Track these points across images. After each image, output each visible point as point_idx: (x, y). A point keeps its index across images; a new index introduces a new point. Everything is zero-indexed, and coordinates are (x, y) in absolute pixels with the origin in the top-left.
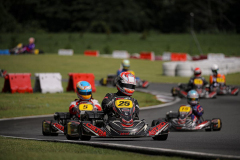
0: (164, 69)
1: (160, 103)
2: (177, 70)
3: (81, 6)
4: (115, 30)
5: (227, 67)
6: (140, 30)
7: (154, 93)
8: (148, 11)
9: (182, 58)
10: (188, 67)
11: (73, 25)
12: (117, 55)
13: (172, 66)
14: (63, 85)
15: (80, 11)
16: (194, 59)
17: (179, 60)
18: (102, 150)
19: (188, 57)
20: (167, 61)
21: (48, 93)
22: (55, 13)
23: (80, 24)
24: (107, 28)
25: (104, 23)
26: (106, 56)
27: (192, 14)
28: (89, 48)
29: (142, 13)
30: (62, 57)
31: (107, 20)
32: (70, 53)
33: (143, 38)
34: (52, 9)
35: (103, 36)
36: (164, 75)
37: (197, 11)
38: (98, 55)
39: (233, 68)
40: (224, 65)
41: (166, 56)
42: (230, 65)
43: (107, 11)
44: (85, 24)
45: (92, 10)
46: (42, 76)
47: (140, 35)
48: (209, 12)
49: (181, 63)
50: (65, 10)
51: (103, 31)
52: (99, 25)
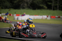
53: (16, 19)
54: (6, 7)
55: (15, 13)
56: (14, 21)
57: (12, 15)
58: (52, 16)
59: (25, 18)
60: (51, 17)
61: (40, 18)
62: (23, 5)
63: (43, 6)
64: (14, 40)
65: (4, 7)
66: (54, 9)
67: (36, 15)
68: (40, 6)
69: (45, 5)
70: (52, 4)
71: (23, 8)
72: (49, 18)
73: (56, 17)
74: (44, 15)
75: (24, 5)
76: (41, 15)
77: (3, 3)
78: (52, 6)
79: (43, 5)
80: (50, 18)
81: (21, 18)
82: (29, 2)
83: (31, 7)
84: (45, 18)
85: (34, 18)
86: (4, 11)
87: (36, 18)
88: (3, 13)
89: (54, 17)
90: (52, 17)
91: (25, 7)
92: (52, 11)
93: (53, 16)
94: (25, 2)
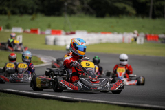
0: (46, 40)
1: (42, 63)
2: (55, 41)
4: (14, 13)
6: (31, 14)
7: (39, 56)
9: (58, 33)
12: (14, 30)
13: (51, 38)
16: (67, 34)
19: (63, 32)
20: (49, 35)
24: (9, 11)
25: (6, 8)
26: (7, 31)
27: (66, 4)
31: (8, 6)
33: (33, 19)
35: (6, 17)
36: (46, 44)
38: (2, 30)
39: (93, 40)
41: (48, 32)
42: (91, 38)
47: (30, 17)
48: (78, 3)
51: (6, 14)
52: (3, 10)
53: (51, 43)
54: (25, 11)
55: (49, 27)
56: (44, 48)
57: (39, 31)
58: (148, 34)
60: (146, 37)
61: (117, 41)
62: (71, 4)
63: (125, 8)
64: (46, 100)
65: (17, 11)
66: (154, 17)
67: (104, 32)
68: (117, 8)
69: (129, 5)
70: (150, 2)
71: (71, 13)
72: (141, 40)
73: (159, 38)
74: (127, 31)
75: (74, 6)
76: (118, 33)
78: (149, 7)
79: (126, 3)
80: (143, 39)
81: (65, 41)
83: (91, 10)
84: (129, 39)
85: (100, 40)
86: (18, 21)
87: (104, 41)
88: (15, 26)
89: (156, 38)
90: (150, 36)
91: (75, 8)
92: (148, 22)
93: (153, 35)
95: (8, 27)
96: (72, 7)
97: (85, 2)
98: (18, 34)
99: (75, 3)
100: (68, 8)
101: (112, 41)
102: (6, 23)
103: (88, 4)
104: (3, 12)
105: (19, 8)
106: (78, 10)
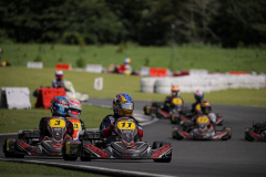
0: (142, 86)
2: (155, 87)
3: (53, 15)
4: (89, 42)
5: (210, 85)
6: (117, 42)
8: (126, 21)
9: (161, 73)
10: (168, 84)
11: (44, 36)
12: (90, 69)
13: (150, 81)
14: (31, 101)
15: (51, 20)
16: (175, 75)
17: (158, 76)
18: (72, 172)
19: (169, 72)
20: (145, 76)
21: (15, 109)
22: (24, 22)
23: (50, 34)
24: (81, 38)
25: (77, 34)
26: (79, 70)
27: (173, 26)
28: (60, 60)
29: (120, 24)
30: (31, 70)
31: (81, 31)
32: (40, 65)
33: (120, 51)
34: (20, 18)
35: (75, 48)
36: (141, 91)
37: (179, 22)
38: (71, 69)
39: (217, 85)
40: (207, 82)
41: (145, 72)
42: (214, 82)
43: (81, 21)
44: (57, 35)
45: (64, 20)
46: (8, 90)
47: (116, 48)
48: (192, 25)
49: (161, 79)
50: (34, 19)
51: (76, 43)
52: (73, 37)
53: (151, 90)
54: (107, 38)
55: (147, 63)
59: (191, 86)
61: (257, 86)
62: (182, 27)
65: (95, 38)
68: (256, 31)
71: (182, 40)
75: (187, 29)
77: (94, 18)
82: (207, 11)
83: (214, 35)
85: (229, 84)
86: (95, 55)
88: (91, 63)
91: (188, 33)
94: (188, 12)
95: (80, 64)
96: (183, 32)
97: (205, 23)
98: (95, 75)
99: (188, 25)
100: (177, 33)
101: (249, 86)
102: (76, 58)
103: (209, 26)
104: (72, 41)
105: (97, 33)
106: (192, 36)
